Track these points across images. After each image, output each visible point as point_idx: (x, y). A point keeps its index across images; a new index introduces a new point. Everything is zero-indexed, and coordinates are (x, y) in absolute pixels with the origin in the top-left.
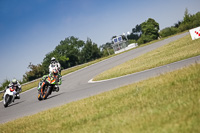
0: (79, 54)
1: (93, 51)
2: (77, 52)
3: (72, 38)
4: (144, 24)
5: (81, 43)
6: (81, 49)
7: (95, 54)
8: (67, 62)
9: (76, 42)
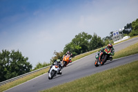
0: (88, 44)
1: (98, 42)
2: (86, 43)
3: (84, 33)
4: (134, 22)
5: (89, 37)
6: (89, 40)
7: (99, 44)
8: (80, 50)
9: (86, 36)
